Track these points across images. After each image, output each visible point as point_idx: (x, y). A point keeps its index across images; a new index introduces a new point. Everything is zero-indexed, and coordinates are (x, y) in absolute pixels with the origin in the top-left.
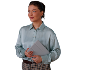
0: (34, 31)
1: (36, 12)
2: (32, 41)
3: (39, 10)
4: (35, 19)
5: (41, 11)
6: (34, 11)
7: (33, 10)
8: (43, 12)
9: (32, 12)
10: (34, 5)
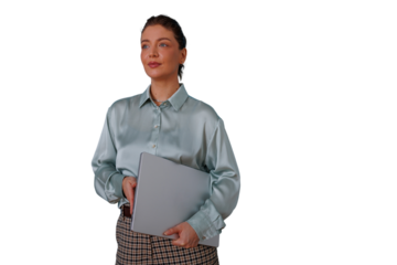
0: (155, 111)
1: (167, 46)
2: (149, 139)
3: (176, 44)
4: (164, 69)
5: (181, 47)
6: (162, 45)
7: (160, 40)
8: (185, 51)
9: (156, 46)
10: (164, 25)
